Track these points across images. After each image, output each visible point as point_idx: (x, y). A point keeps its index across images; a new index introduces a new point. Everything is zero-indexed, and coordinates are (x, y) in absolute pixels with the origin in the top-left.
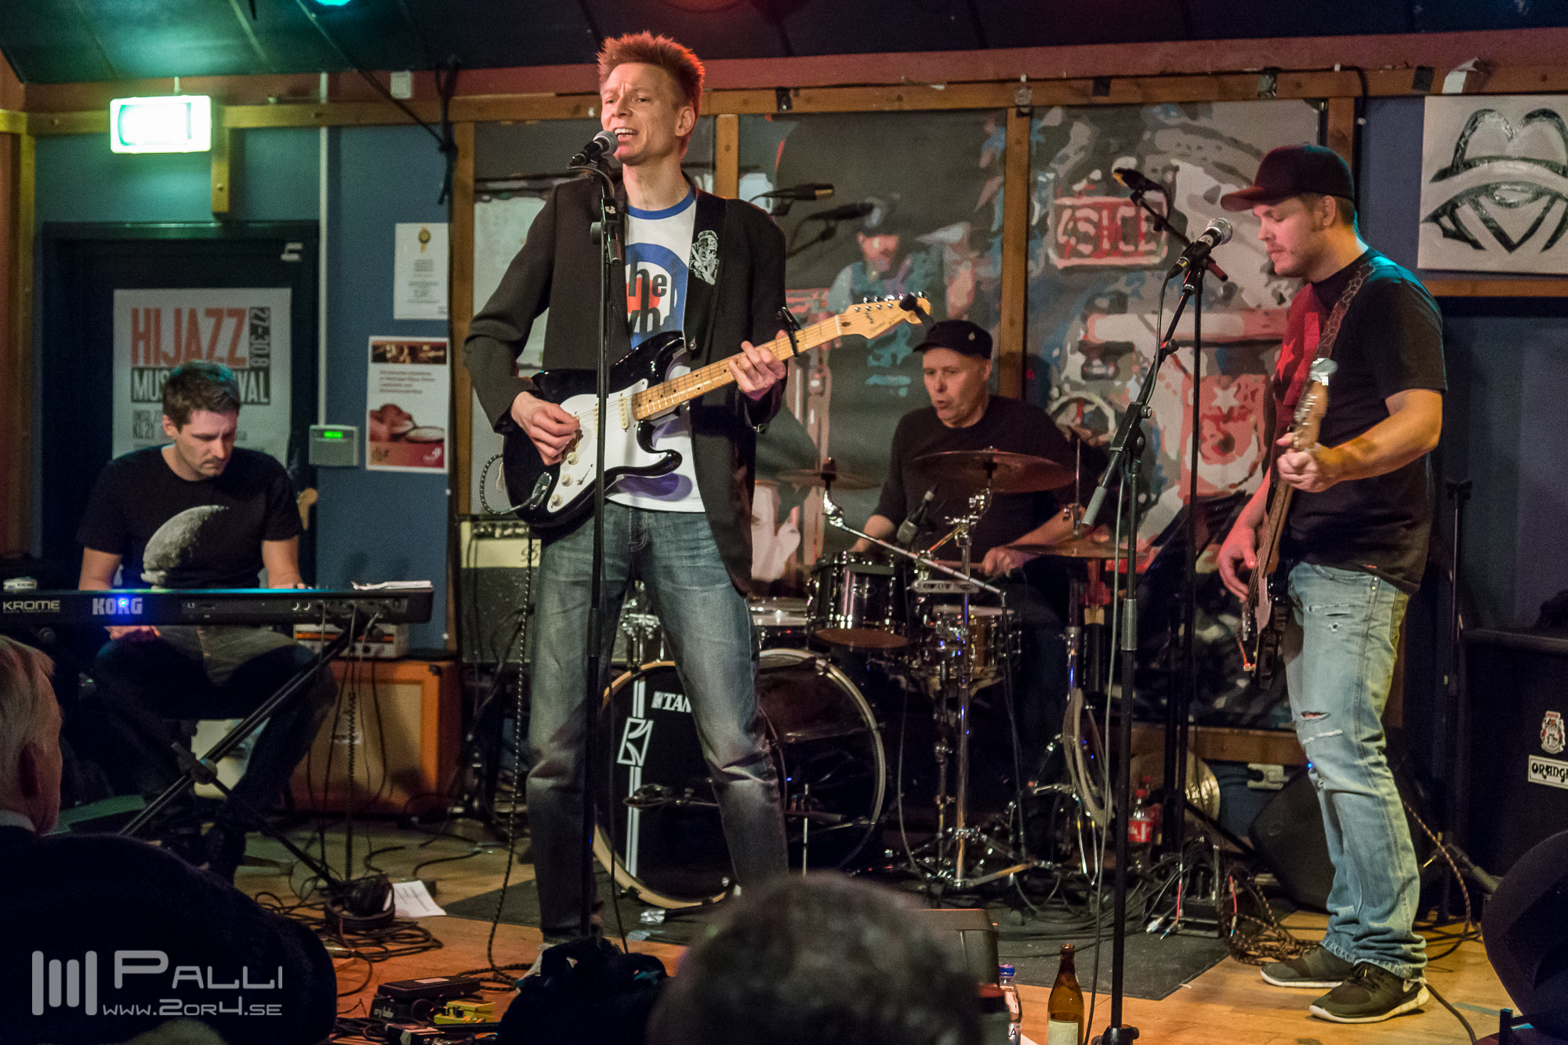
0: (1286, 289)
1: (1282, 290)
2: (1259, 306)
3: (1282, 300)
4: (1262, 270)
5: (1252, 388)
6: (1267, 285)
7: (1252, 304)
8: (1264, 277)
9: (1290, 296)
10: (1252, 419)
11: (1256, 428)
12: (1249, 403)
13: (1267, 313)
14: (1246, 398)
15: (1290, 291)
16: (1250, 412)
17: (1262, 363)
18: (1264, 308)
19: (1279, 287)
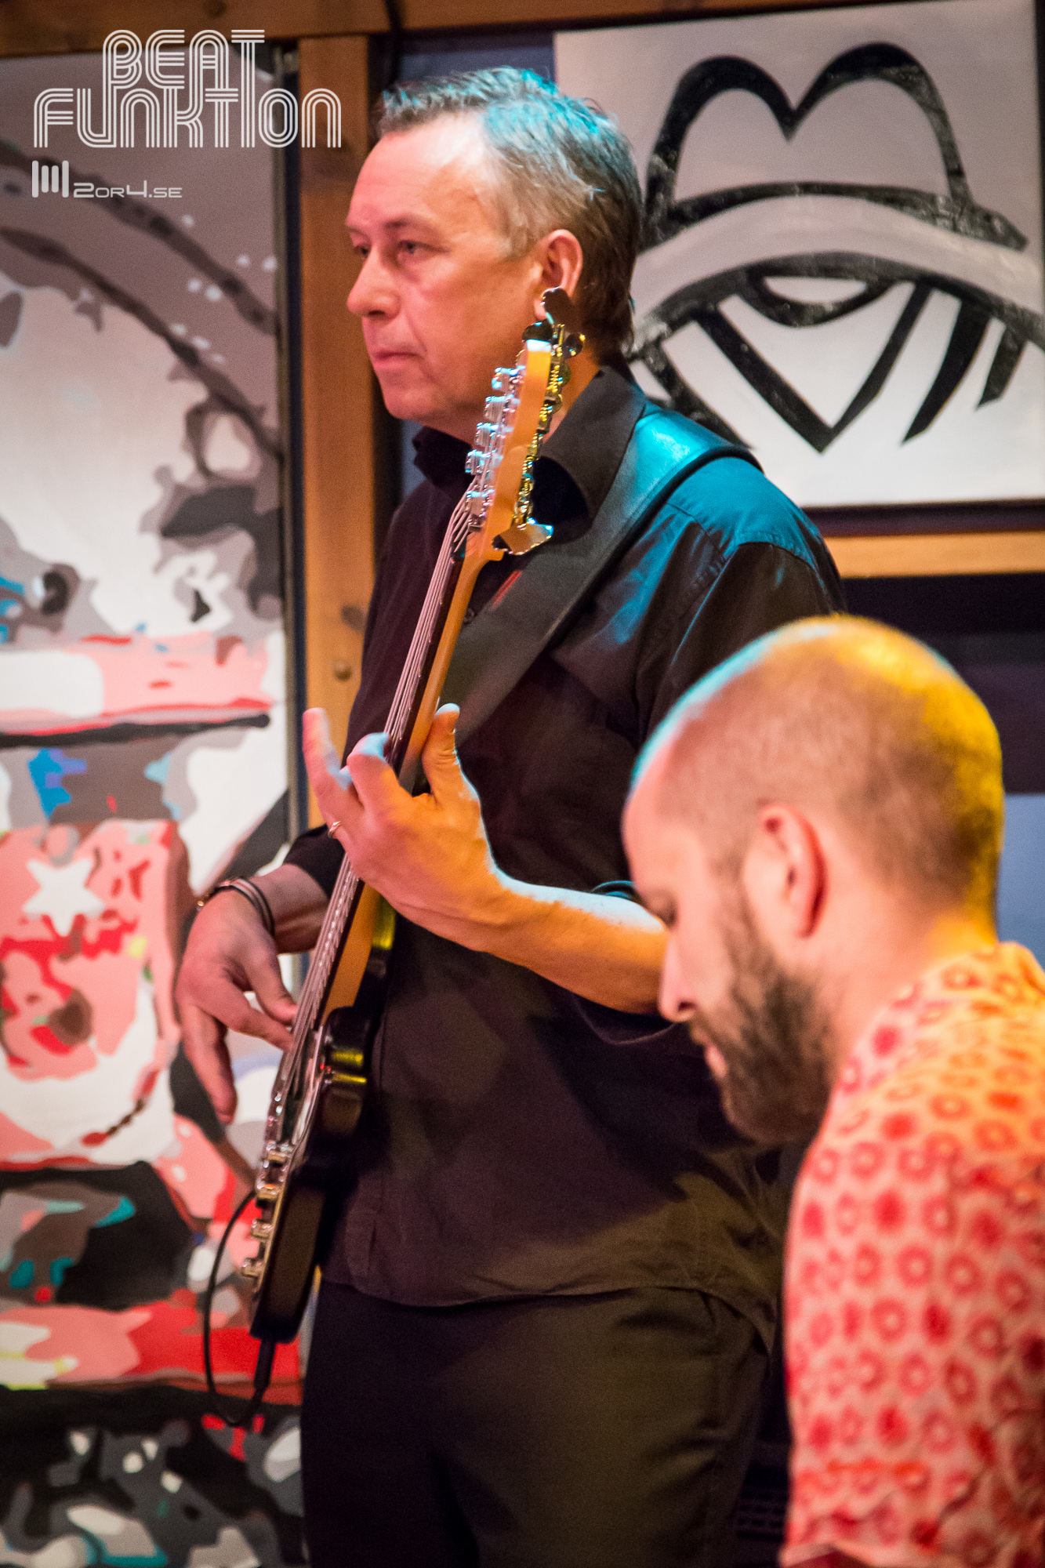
0: (211, 576)
1: (198, 582)
2: (141, 628)
3: (201, 609)
4: (144, 528)
5: (132, 860)
6: (158, 568)
7: (121, 625)
8: (151, 545)
9: (224, 597)
10: (135, 946)
11: (147, 970)
12: (126, 903)
13: (161, 648)
14: (117, 887)
15: (223, 581)
16: (129, 927)
17: (156, 788)
18: (154, 632)
19: (192, 571)
